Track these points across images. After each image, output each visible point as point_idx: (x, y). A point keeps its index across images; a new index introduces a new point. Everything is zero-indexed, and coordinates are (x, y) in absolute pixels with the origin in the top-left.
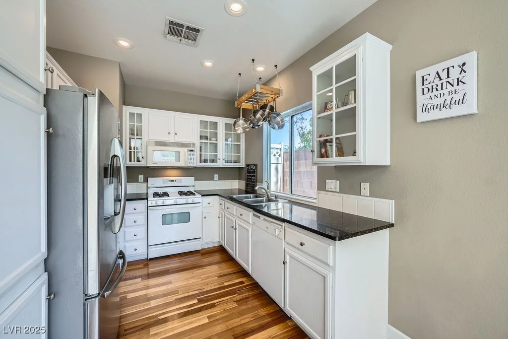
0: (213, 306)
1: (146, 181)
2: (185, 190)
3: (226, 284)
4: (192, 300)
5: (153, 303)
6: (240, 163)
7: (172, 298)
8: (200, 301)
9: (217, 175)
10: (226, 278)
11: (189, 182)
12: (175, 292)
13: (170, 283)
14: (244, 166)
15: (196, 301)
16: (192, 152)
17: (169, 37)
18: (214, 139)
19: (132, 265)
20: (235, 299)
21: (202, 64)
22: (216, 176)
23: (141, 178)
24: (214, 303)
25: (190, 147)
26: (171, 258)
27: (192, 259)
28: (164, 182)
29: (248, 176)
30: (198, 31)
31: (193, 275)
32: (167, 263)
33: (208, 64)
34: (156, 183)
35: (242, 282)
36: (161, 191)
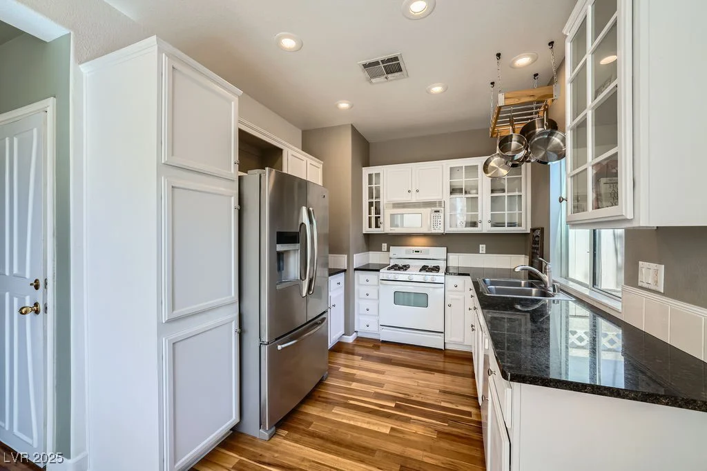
0: (407, 420)
1: (388, 250)
2: (431, 264)
3: (443, 404)
4: (389, 402)
5: (354, 385)
6: (520, 225)
7: (373, 389)
8: (398, 407)
9: (484, 246)
10: (448, 397)
11: (437, 254)
12: (380, 385)
13: (382, 373)
14: (529, 232)
15: (393, 405)
16: (437, 214)
17: (374, 80)
18: (475, 191)
19: (362, 341)
20: (439, 428)
21: (428, 92)
22: (482, 248)
23: (385, 246)
24: (411, 418)
25: (435, 206)
26: (404, 348)
27: (427, 357)
28: (407, 252)
29: (533, 248)
30: (396, 59)
31: (413, 375)
32: (396, 351)
33: (437, 89)
34: (398, 253)
35: (469, 414)
36: (401, 263)
